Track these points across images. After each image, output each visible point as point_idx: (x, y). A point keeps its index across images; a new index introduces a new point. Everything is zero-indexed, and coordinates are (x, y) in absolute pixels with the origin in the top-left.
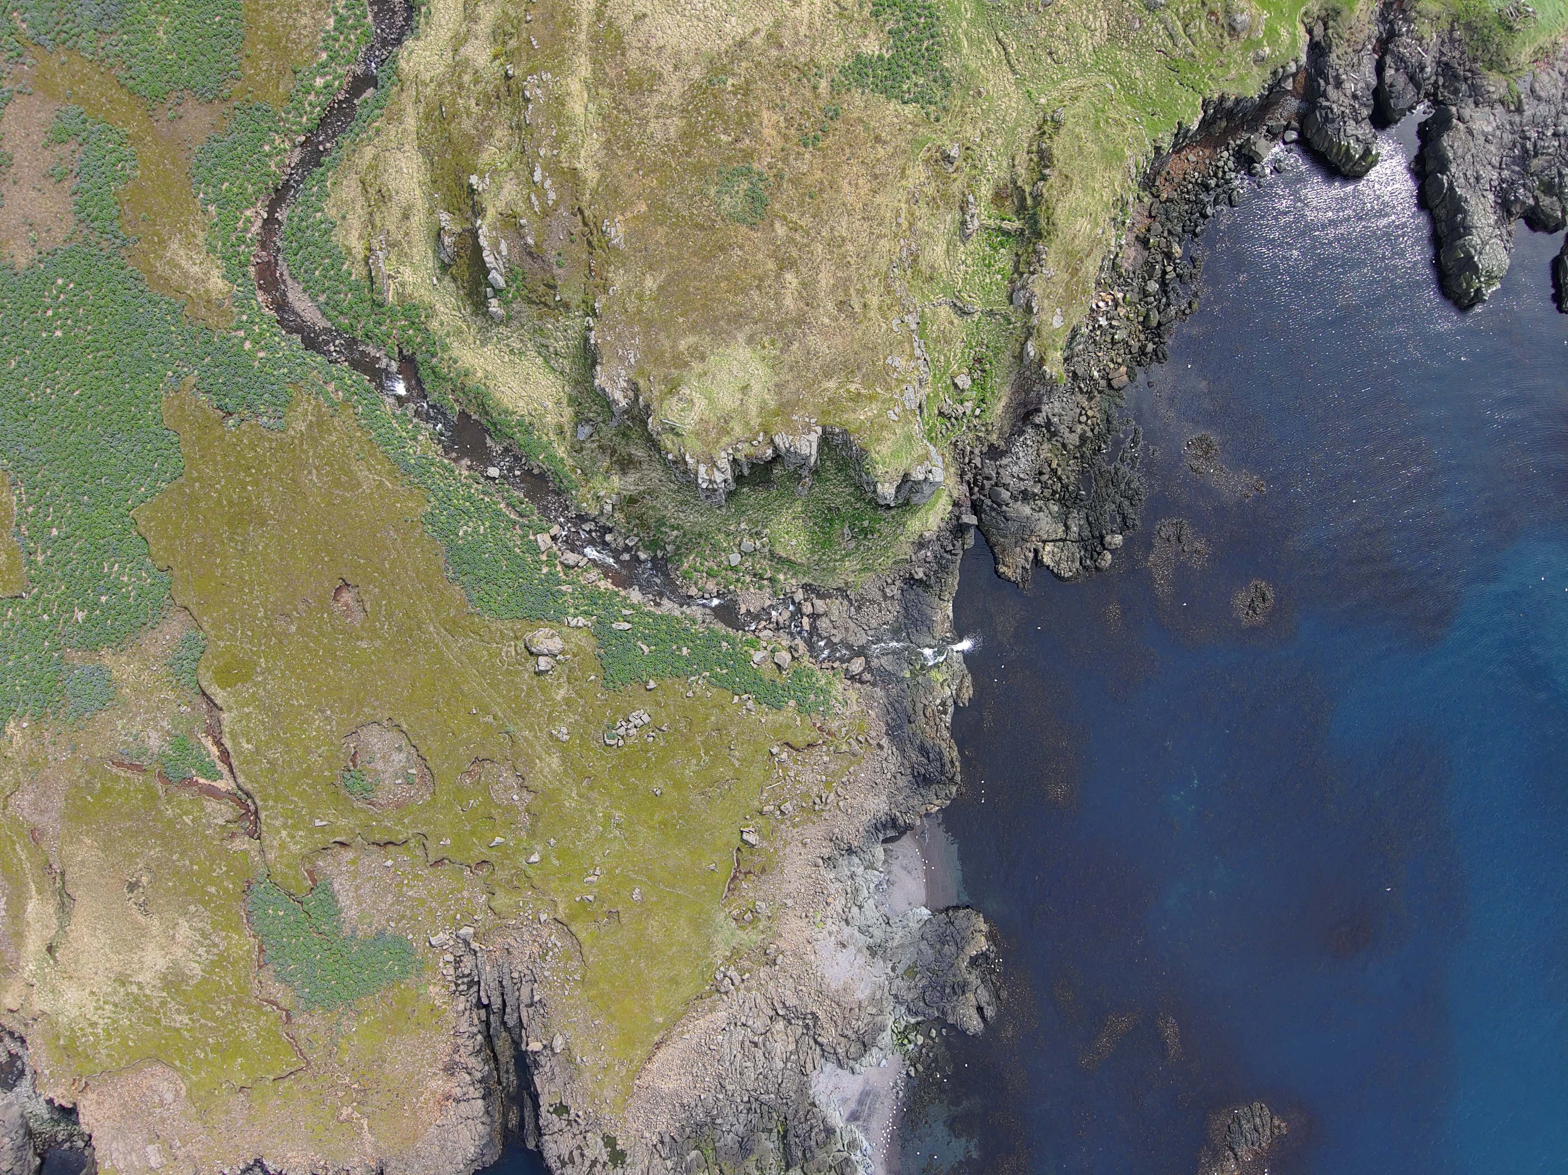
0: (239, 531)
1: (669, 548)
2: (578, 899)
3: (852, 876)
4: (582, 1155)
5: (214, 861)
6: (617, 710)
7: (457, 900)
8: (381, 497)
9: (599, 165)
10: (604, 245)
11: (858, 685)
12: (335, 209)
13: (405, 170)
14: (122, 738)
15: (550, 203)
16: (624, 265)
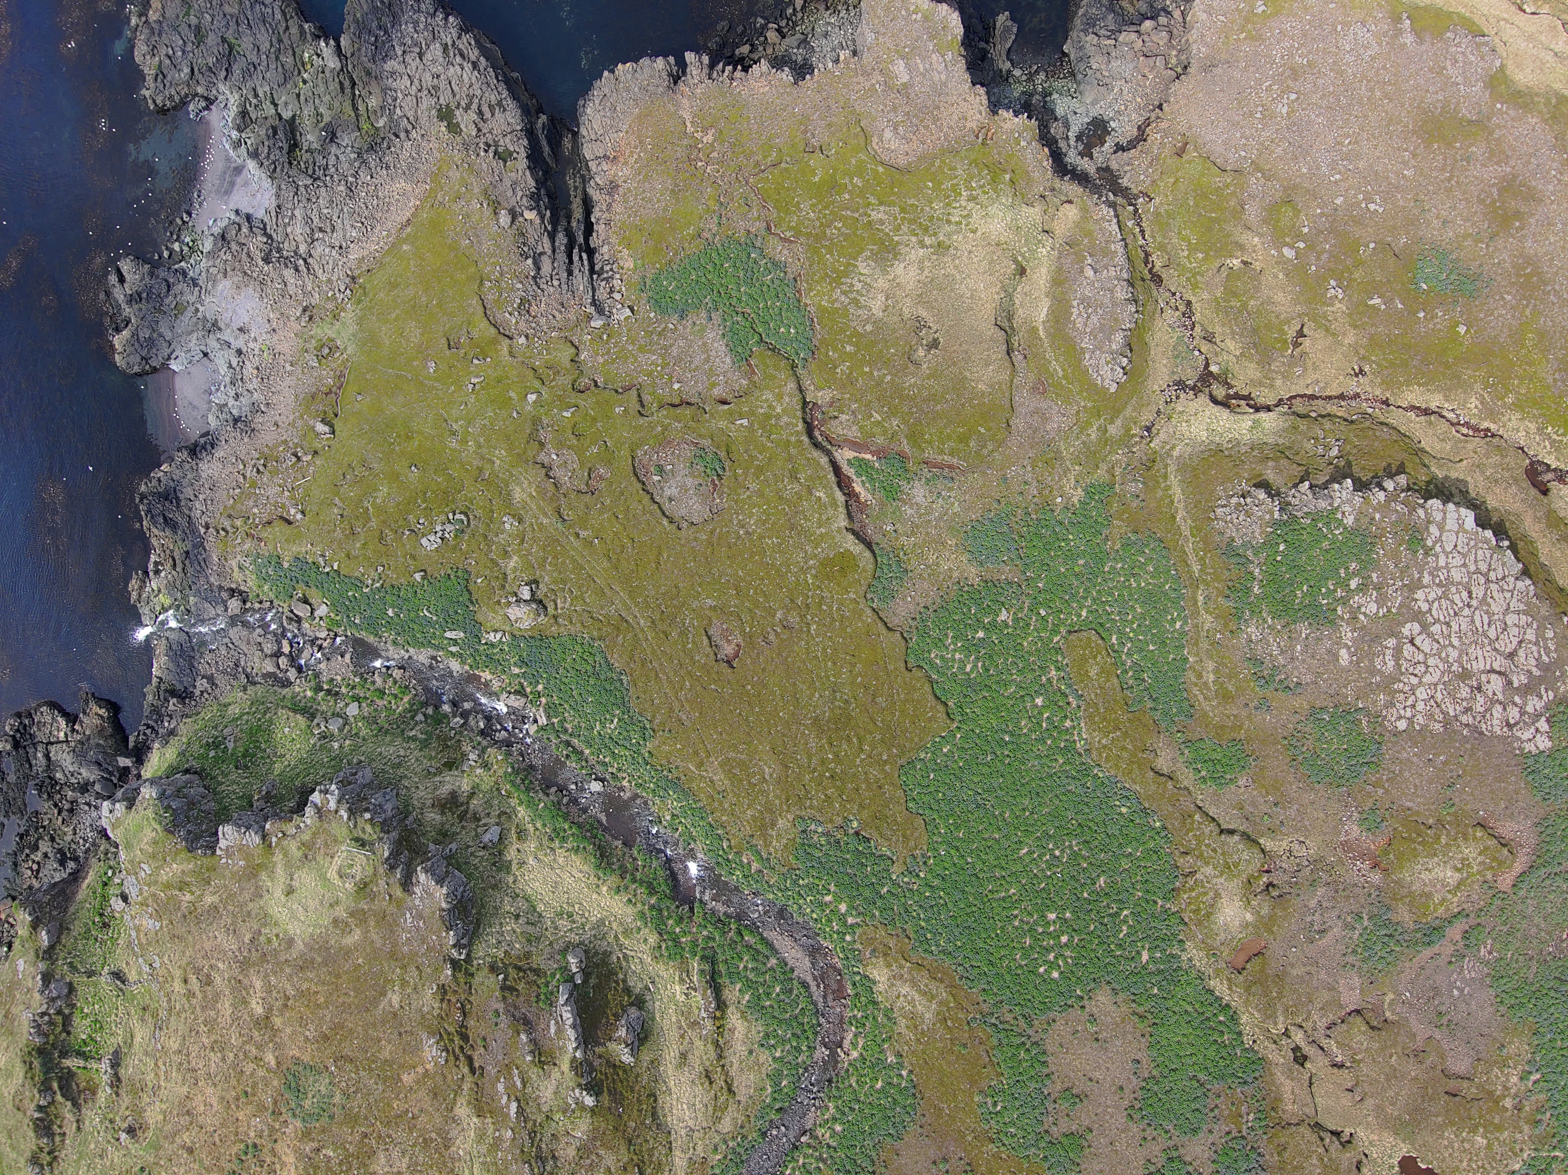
0: (839, 711)
1: (420, 717)
2: (489, 360)
3: (237, 396)
4: (480, 113)
5: (848, 377)
6: (454, 548)
7: (608, 353)
8: (696, 753)
9: (454, 1121)
10: (445, 1037)
11: (234, 586)
12: (761, 1061)
13: (685, 1106)
14: (953, 494)
15: (502, 1080)
16: (423, 1016)
